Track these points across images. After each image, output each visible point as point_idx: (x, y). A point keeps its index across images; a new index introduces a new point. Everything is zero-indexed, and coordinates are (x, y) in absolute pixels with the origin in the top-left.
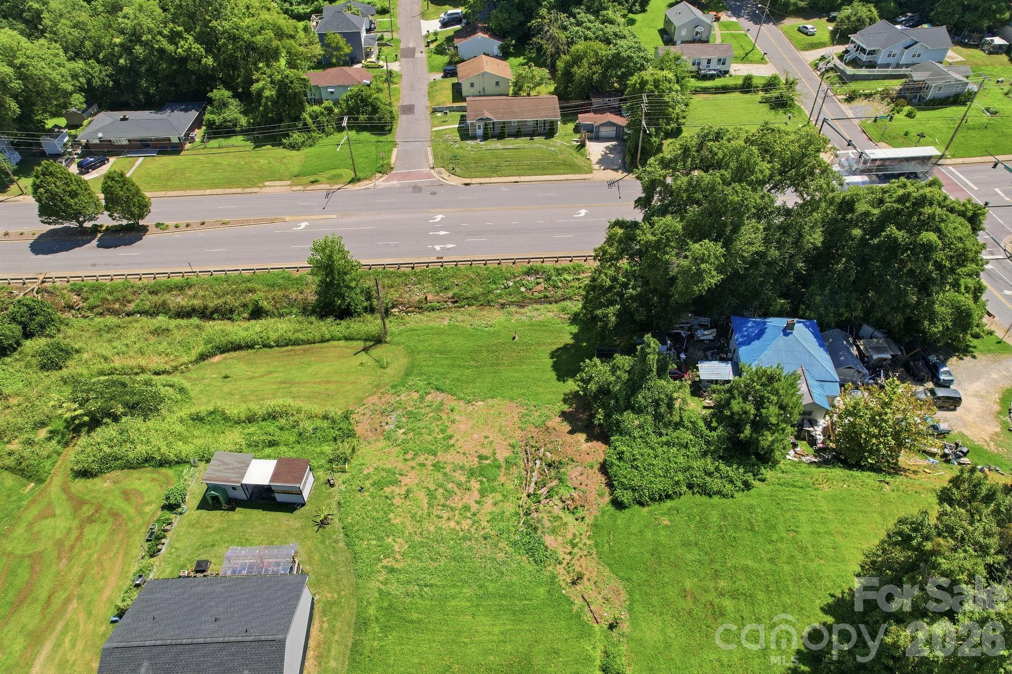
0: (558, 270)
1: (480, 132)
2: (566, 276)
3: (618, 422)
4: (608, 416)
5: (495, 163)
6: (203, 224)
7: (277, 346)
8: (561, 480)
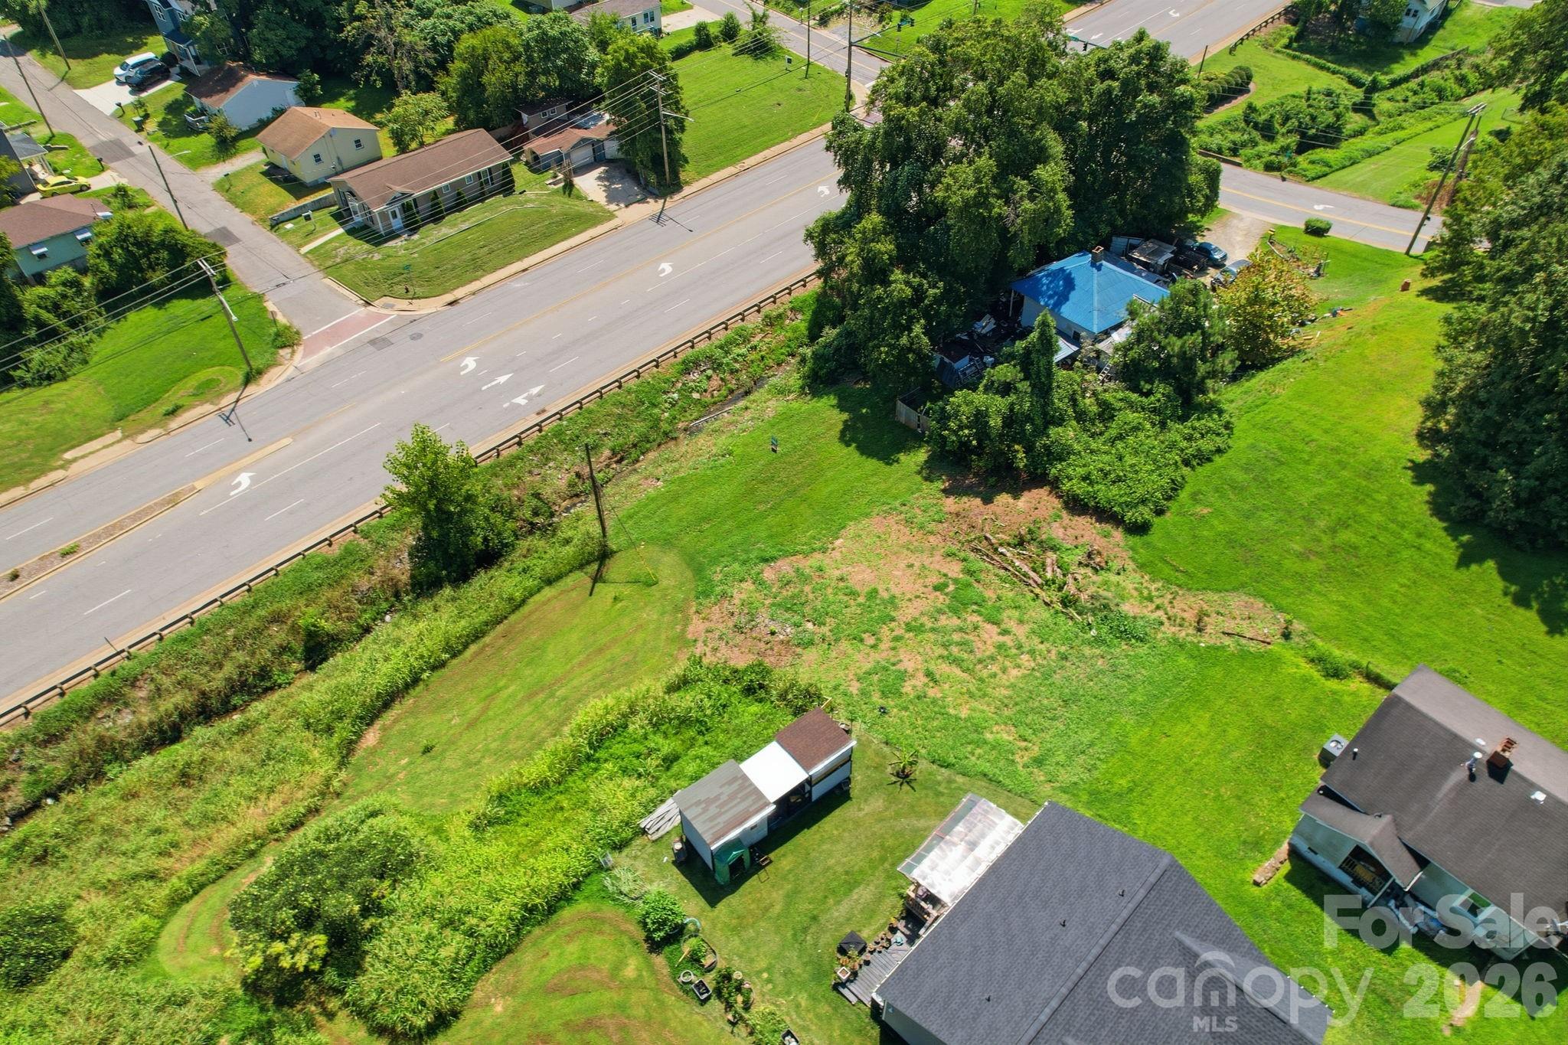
0: (721, 347)
1: (397, 223)
2: (736, 351)
3: (1047, 447)
4: (1029, 449)
5: (468, 257)
6: (15, 576)
7: (454, 656)
8: (1054, 549)
